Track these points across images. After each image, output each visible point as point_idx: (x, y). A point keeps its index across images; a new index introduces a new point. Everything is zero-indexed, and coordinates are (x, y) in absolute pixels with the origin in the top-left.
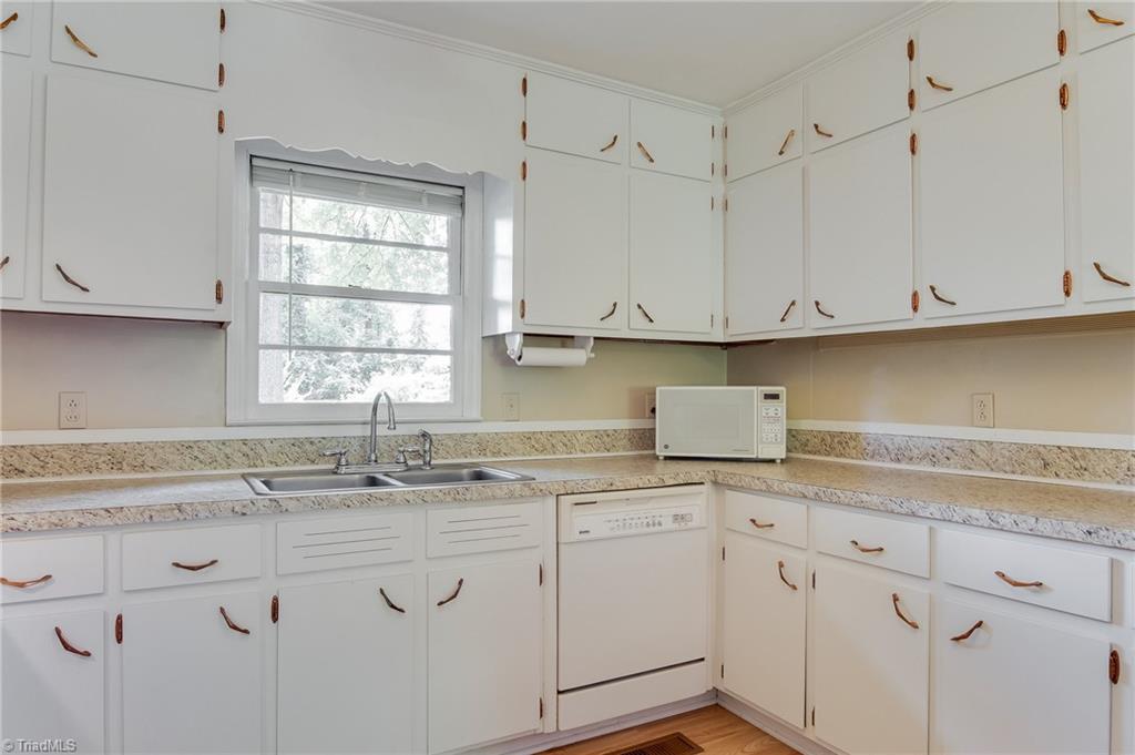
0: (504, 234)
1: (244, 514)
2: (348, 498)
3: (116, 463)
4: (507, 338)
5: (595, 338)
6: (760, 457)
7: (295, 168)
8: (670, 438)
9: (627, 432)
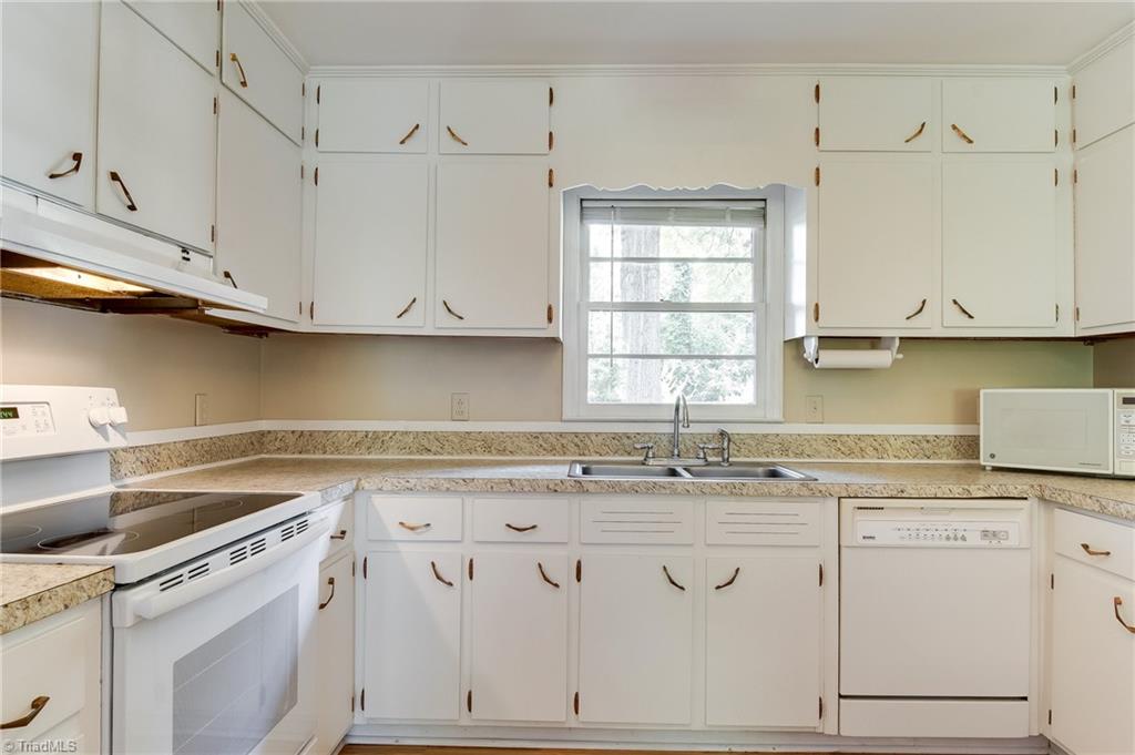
0: (799, 234)
1: (556, 491)
2: (637, 484)
3: (488, 449)
4: (806, 342)
5: (901, 338)
6: (1118, 472)
7: (615, 204)
8: (996, 446)
9: (953, 439)
